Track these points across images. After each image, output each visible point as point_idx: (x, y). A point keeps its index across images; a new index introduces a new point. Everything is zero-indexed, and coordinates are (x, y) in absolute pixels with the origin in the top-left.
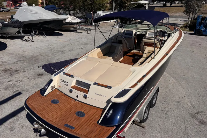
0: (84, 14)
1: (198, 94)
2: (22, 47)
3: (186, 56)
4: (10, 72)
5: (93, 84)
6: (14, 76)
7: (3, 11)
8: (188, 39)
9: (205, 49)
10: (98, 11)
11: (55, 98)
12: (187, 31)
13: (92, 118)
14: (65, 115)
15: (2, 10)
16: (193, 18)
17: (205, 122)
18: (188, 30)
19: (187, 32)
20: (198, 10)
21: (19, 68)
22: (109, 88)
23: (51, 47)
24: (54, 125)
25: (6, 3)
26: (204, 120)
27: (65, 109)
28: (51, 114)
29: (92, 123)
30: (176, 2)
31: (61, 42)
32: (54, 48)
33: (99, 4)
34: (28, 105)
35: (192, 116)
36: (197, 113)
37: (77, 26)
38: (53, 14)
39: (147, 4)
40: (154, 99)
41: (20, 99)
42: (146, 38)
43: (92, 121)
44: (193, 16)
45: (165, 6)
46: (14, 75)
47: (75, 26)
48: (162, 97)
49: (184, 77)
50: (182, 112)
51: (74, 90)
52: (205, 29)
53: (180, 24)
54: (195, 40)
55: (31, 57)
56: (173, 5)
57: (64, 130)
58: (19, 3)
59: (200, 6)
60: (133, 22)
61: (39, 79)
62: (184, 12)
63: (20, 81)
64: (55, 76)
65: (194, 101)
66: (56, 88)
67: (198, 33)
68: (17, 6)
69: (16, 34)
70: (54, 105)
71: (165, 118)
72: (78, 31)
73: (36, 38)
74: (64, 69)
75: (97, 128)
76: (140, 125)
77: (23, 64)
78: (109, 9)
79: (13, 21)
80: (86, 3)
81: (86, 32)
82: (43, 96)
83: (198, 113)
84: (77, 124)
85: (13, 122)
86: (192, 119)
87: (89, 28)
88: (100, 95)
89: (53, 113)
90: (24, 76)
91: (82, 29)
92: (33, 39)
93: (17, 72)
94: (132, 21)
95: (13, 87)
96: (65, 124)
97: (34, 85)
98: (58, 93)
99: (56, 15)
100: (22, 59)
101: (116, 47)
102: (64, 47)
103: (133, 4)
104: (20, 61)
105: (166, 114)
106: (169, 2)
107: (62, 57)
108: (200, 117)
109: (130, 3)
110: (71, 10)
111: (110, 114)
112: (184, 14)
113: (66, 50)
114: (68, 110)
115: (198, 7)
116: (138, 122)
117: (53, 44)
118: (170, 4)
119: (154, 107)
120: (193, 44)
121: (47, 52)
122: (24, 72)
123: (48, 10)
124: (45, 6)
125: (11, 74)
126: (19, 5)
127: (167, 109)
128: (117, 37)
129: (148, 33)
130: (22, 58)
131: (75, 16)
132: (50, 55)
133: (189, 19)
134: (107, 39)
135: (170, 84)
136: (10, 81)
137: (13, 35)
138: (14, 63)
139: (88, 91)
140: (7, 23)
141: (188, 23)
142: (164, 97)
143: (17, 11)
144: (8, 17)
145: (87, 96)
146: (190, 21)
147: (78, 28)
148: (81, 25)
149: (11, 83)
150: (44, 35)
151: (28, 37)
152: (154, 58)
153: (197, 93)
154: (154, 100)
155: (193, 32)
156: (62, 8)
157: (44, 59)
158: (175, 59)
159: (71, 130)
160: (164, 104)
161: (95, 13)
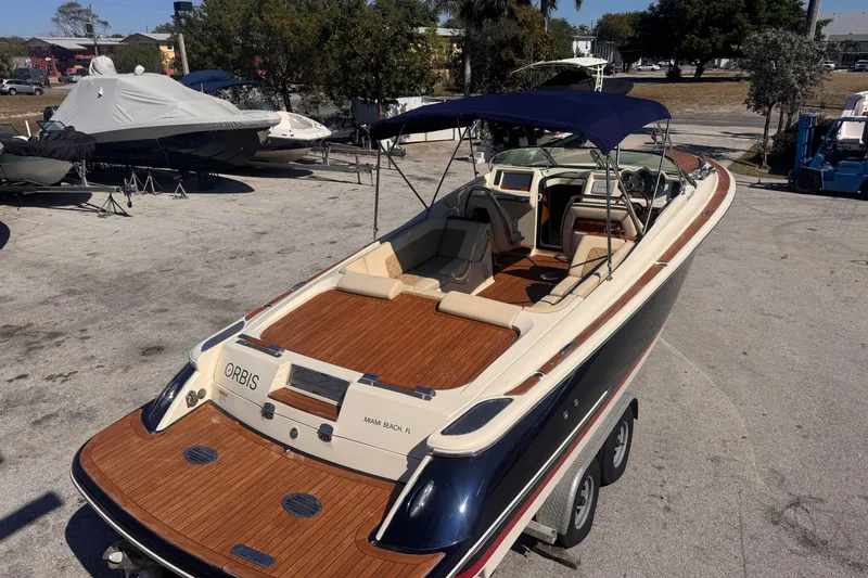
0: (348, 105)
1: (799, 427)
2: (83, 239)
3: (754, 275)
4: (23, 339)
5: (360, 381)
6: (41, 357)
7: (13, 92)
8: (765, 209)
9: (830, 247)
10: (404, 96)
11: (203, 443)
12: (762, 175)
13: (349, 518)
14: (237, 509)
15: (8, 87)
16: (784, 125)
17: (825, 543)
18: (767, 171)
19: (763, 181)
20: (804, 95)
21: (66, 323)
22: (424, 395)
23: (202, 236)
24: (189, 550)
25: (28, 60)
26: (822, 533)
27: (237, 485)
28: (182, 503)
29: (350, 540)
30: (719, 63)
31: (245, 216)
32: (217, 241)
33: (408, 66)
34: (87, 470)
35: (775, 518)
36: (796, 504)
37: (319, 156)
38: (219, 105)
39: (599, 69)
40: (618, 449)
41: (59, 452)
42: (584, 200)
43: (348, 531)
44: (785, 115)
45: (674, 76)
46: (42, 352)
47: (310, 154)
48: (652, 441)
49: (743, 357)
50: (733, 499)
51: (279, 407)
52: (831, 168)
53: (734, 151)
54: (792, 210)
55: (119, 280)
56: (707, 73)
57: (230, 567)
58: (79, 62)
59: (811, 79)
60: (541, 141)
61: (146, 366)
62: (747, 102)
63: (66, 378)
64: (205, 348)
65: (783, 455)
66: (210, 402)
67: (805, 183)
68: (74, 70)
69: (63, 184)
70: (195, 468)
71: (665, 527)
72: (316, 173)
73: (142, 200)
74: (246, 323)
75: (367, 559)
76: (556, 555)
77: (83, 307)
78: (449, 90)
79: (50, 132)
80: (354, 64)
81: (353, 177)
82: (154, 433)
83: (799, 503)
84: (286, 542)
85: (25, 549)
86: (770, 530)
87: (363, 160)
88: (386, 425)
89: (187, 499)
90: (83, 355)
91: (335, 167)
92: (130, 205)
93: (57, 340)
94: (541, 134)
95: (31, 402)
96: (235, 544)
97: (125, 392)
98: (215, 421)
99: (228, 110)
100: (78, 287)
101: (461, 235)
102: (259, 238)
103: (542, 68)
104: (71, 292)
105: (668, 509)
106: (690, 63)
107: (246, 278)
108: (803, 521)
109: (532, 66)
110: (294, 91)
111: (422, 503)
112: (749, 107)
113: (264, 252)
114: (254, 489)
115: (802, 81)
116: (547, 540)
117: (214, 225)
118: (694, 72)
119: (620, 479)
120: (783, 225)
121: (186, 257)
122: (83, 338)
123: (199, 90)
124: (187, 72)
125: (30, 349)
126: (81, 67)
127: (670, 488)
128: (470, 196)
129: (591, 180)
130: (79, 284)
131: (311, 114)
132: (199, 268)
133: (766, 128)
134: (429, 205)
135: (686, 388)
136: (24, 376)
137: (47, 189)
138: (46, 302)
139: (339, 408)
140: (26, 139)
141: (764, 145)
142: (661, 441)
143: (70, 90)
144: (30, 114)
145: (331, 429)
146: (773, 137)
147: (321, 161)
148: (332, 151)
149: (27, 383)
150: (180, 191)
151: (111, 198)
152: (609, 278)
153: (793, 423)
154: (620, 452)
155: (786, 181)
156: (257, 82)
157: (172, 284)
158: (709, 288)
159: (258, 567)
160: (660, 468)
161: (392, 102)
